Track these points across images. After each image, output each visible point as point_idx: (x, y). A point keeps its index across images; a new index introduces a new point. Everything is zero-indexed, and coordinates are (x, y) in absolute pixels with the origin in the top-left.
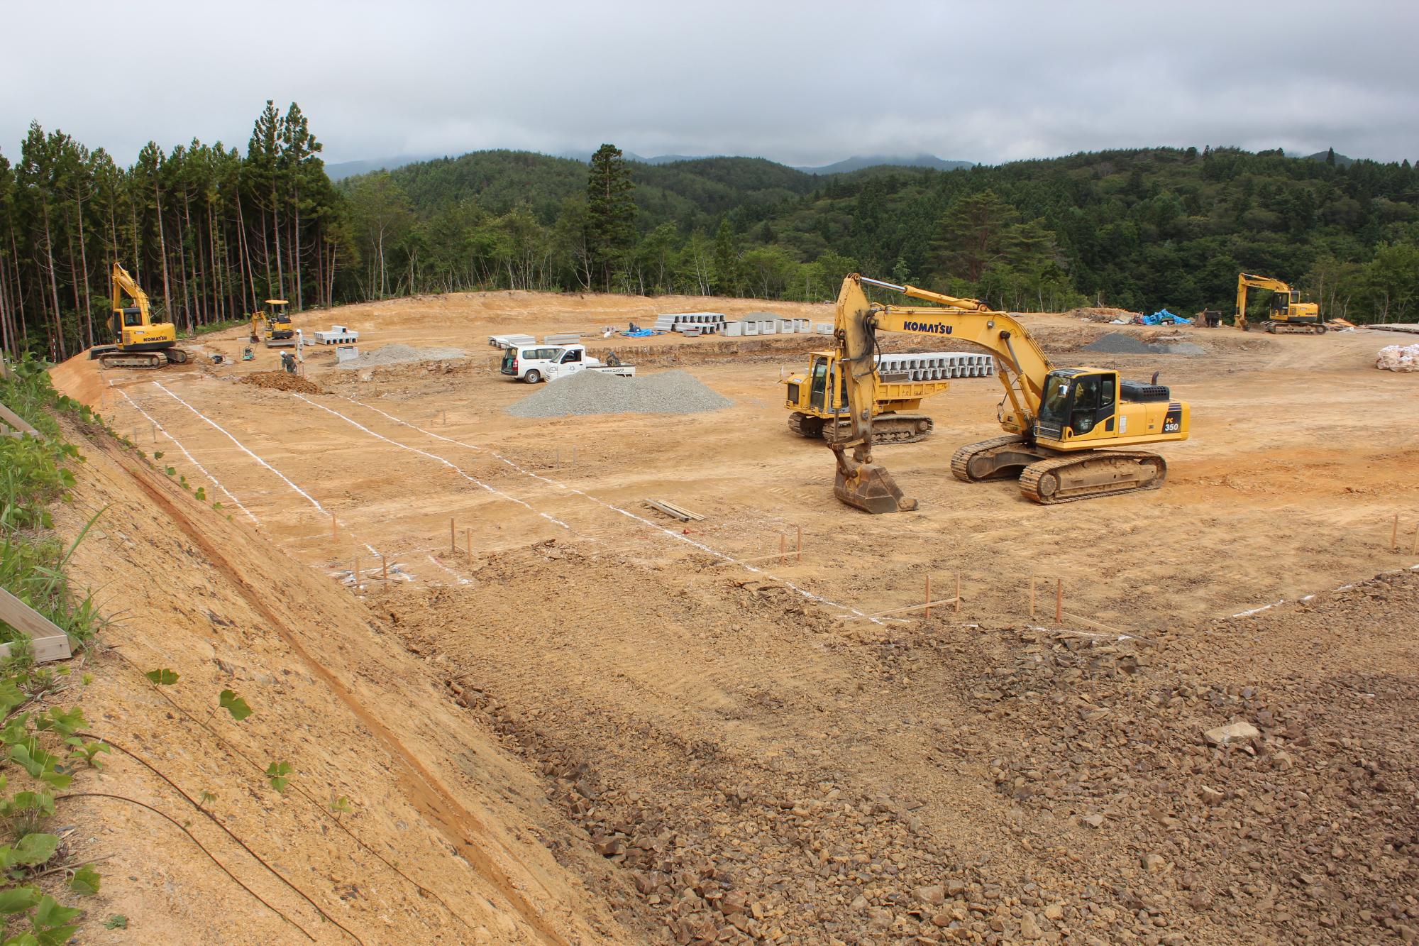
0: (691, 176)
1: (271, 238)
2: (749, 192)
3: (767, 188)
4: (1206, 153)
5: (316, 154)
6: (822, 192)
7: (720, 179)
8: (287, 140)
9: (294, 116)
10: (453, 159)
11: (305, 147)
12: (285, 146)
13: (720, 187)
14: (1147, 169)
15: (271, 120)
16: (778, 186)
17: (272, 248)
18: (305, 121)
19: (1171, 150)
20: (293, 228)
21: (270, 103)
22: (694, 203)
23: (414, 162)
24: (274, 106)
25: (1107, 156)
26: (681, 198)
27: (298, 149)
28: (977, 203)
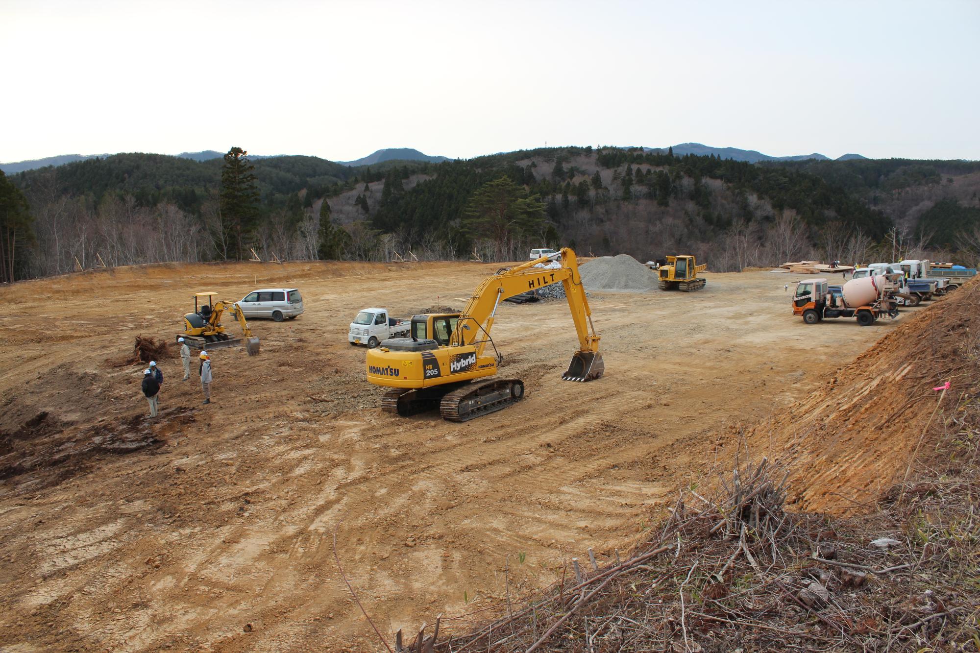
0: (268, 169)
2: (308, 179)
3: (319, 175)
4: (596, 150)
6: (359, 178)
7: (288, 171)
10: (102, 159)
13: (289, 176)
14: (567, 160)
16: (326, 174)
19: (576, 148)
22: (272, 187)
23: (74, 161)
26: (263, 184)
28: (498, 185)
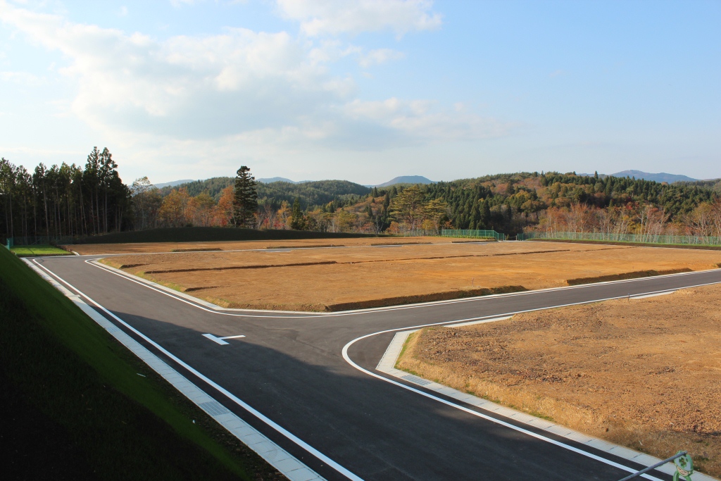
1: (95, 205)
4: (542, 174)
5: (115, 169)
8: (102, 163)
9: (106, 153)
11: (110, 165)
12: (101, 166)
14: (517, 182)
15: (96, 155)
17: (95, 209)
18: (110, 155)
20: (105, 201)
21: (95, 147)
24: (97, 149)
25: (498, 177)
27: (107, 166)
